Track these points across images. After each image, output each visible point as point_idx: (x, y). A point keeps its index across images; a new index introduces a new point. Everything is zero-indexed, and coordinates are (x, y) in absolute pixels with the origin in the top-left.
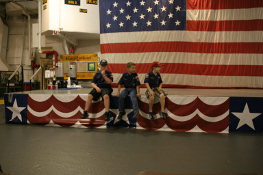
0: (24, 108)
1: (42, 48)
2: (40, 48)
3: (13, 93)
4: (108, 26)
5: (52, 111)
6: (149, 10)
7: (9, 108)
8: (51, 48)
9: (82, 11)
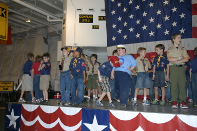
0: (18, 117)
3: (11, 103)
4: (114, 39)
6: (152, 20)
7: (8, 116)
9: (94, 27)
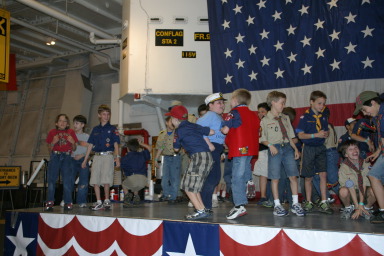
0: (32, 240)
1: (125, 126)
2: (120, 125)
3: (17, 211)
5: (72, 248)
7: (10, 238)
8: (139, 125)
9: (186, 55)
